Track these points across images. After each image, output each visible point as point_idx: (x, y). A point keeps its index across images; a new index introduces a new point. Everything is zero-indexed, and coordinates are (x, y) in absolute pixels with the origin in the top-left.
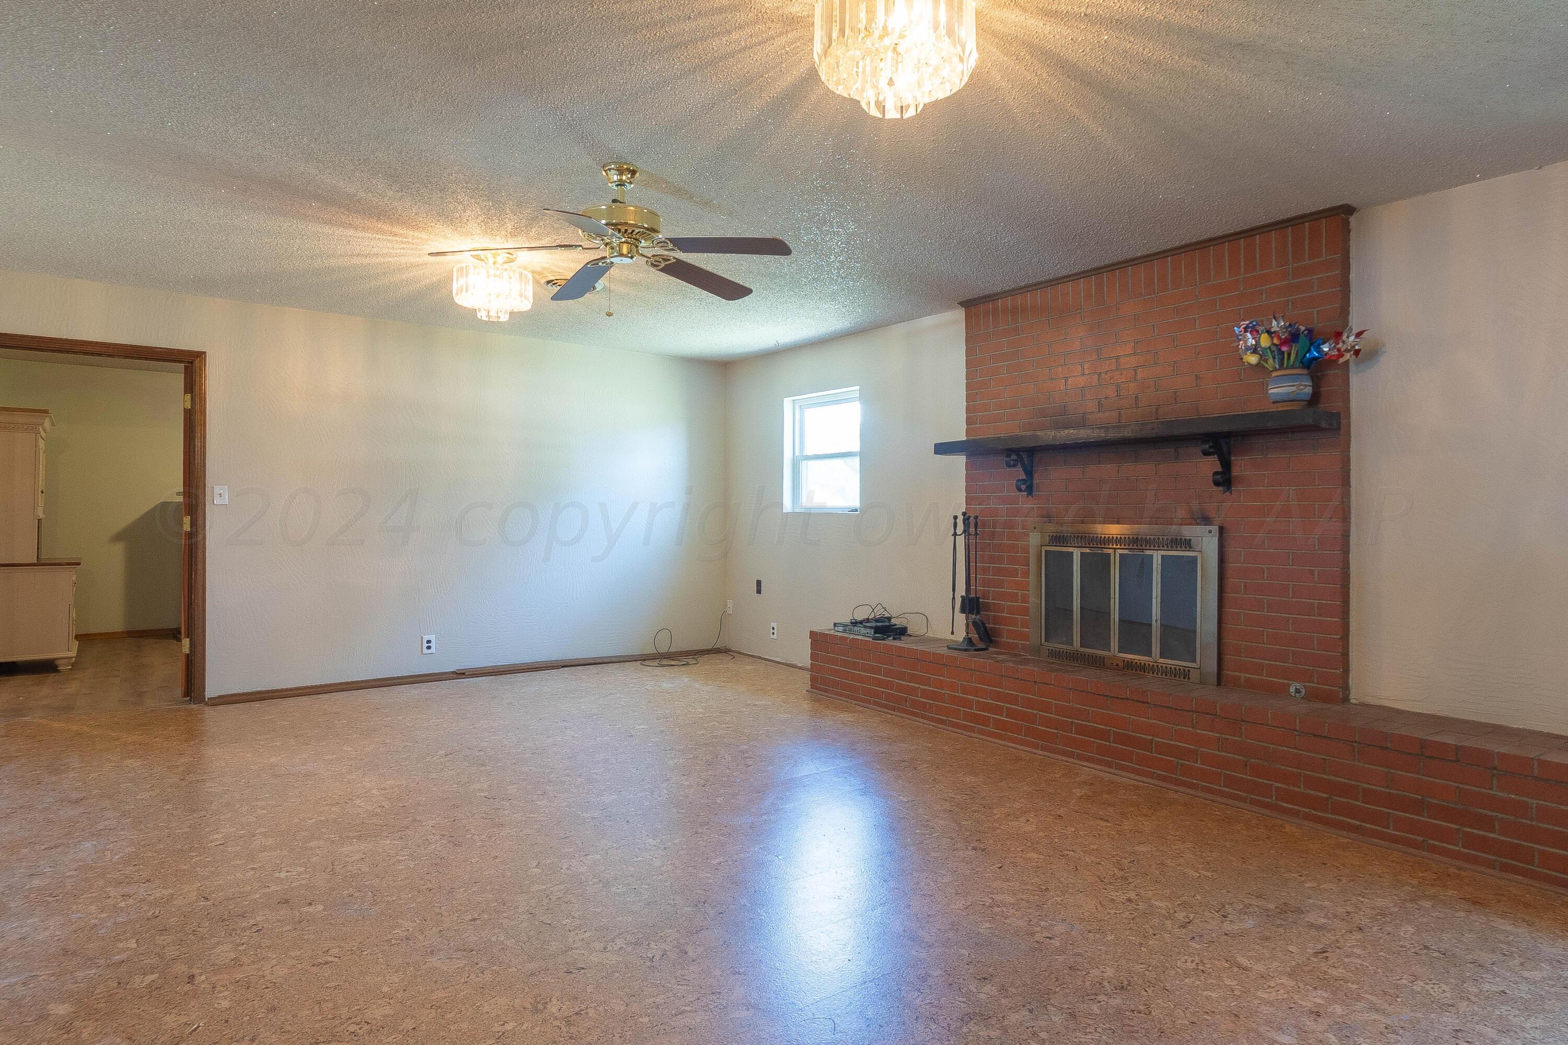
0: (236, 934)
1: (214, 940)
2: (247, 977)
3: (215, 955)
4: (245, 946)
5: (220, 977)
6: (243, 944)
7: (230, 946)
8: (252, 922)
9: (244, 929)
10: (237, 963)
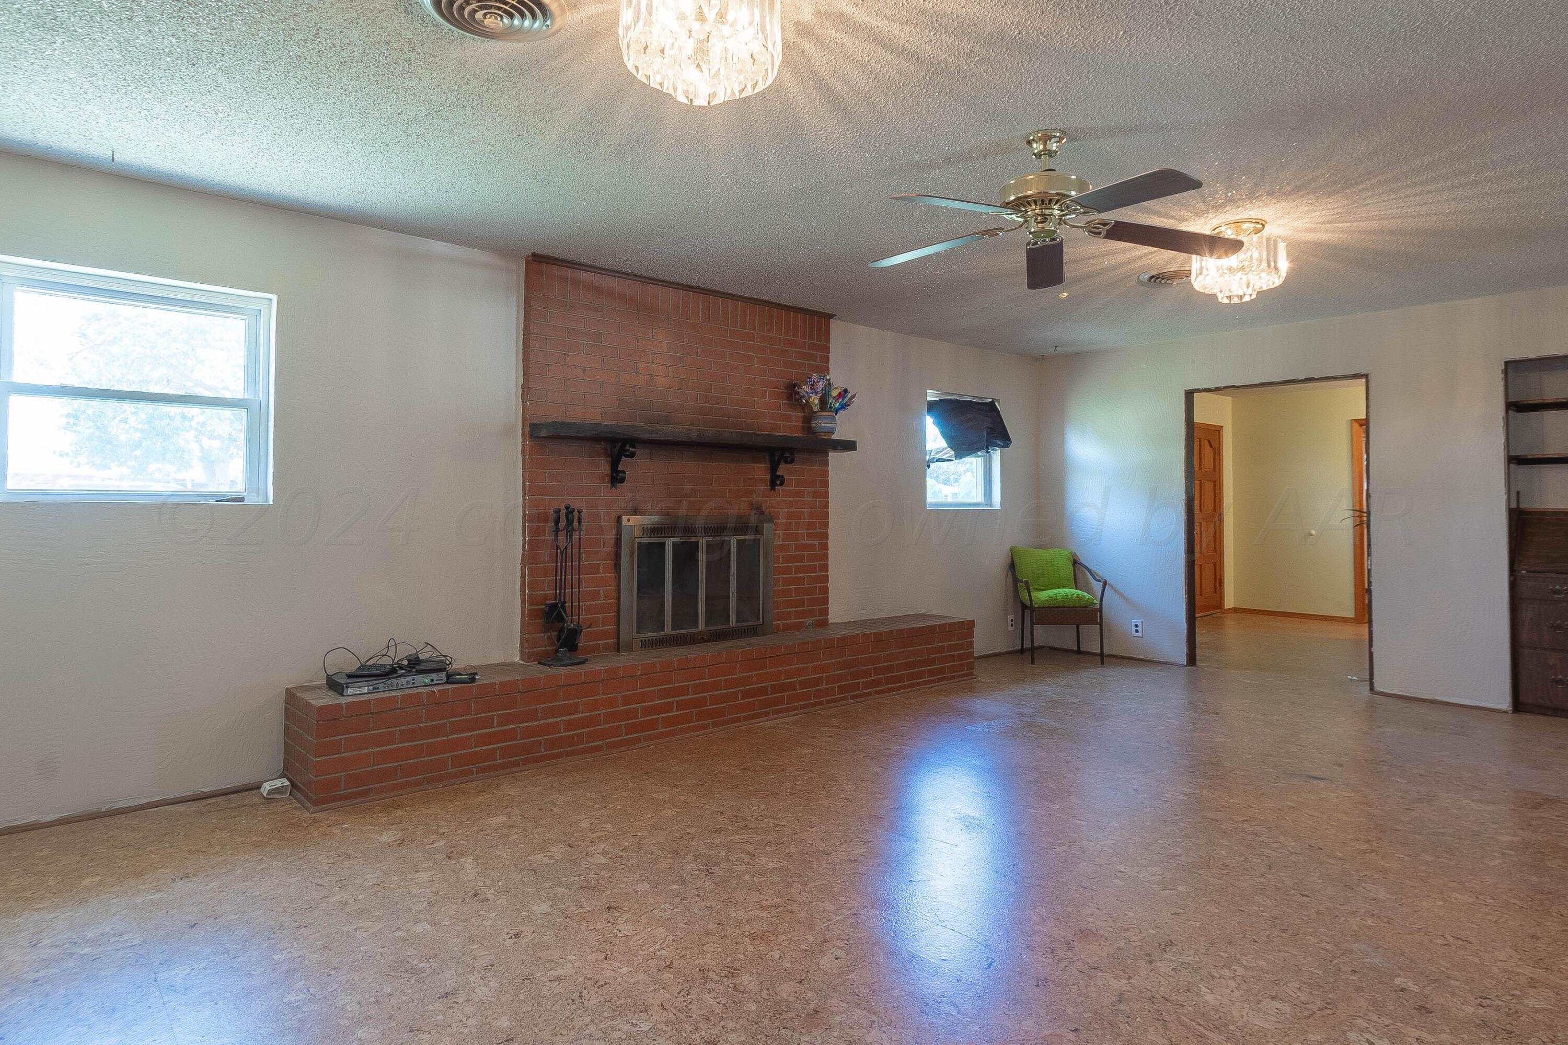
0: (1510, 1009)
1: (1539, 1017)
2: (1534, 967)
3: (1549, 1002)
4: (1512, 992)
5: (1558, 981)
6: (1513, 995)
7: (1526, 1001)
8: (1481, 1011)
9: (1498, 1009)
10: (1533, 983)
